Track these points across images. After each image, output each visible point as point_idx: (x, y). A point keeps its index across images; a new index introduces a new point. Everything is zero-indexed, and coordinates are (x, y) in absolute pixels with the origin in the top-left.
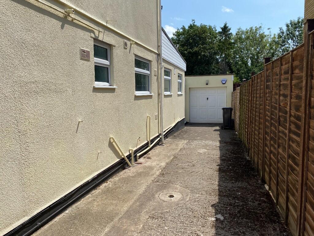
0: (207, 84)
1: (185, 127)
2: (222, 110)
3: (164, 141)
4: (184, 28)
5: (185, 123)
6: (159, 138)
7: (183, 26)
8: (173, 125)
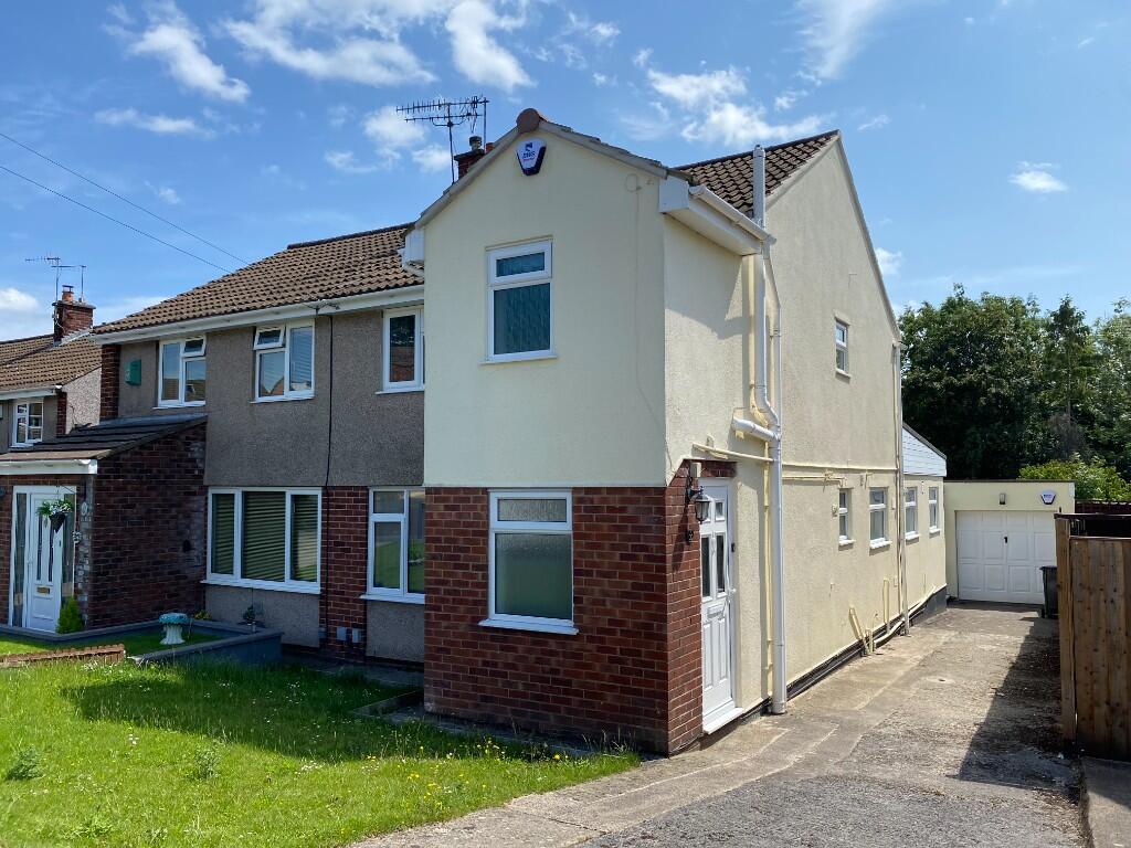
0: (1003, 503)
1: (948, 610)
2: (1042, 572)
3: (911, 630)
4: (927, 310)
5: (948, 600)
6: (900, 623)
7: (926, 304)
8: (923, 600)
